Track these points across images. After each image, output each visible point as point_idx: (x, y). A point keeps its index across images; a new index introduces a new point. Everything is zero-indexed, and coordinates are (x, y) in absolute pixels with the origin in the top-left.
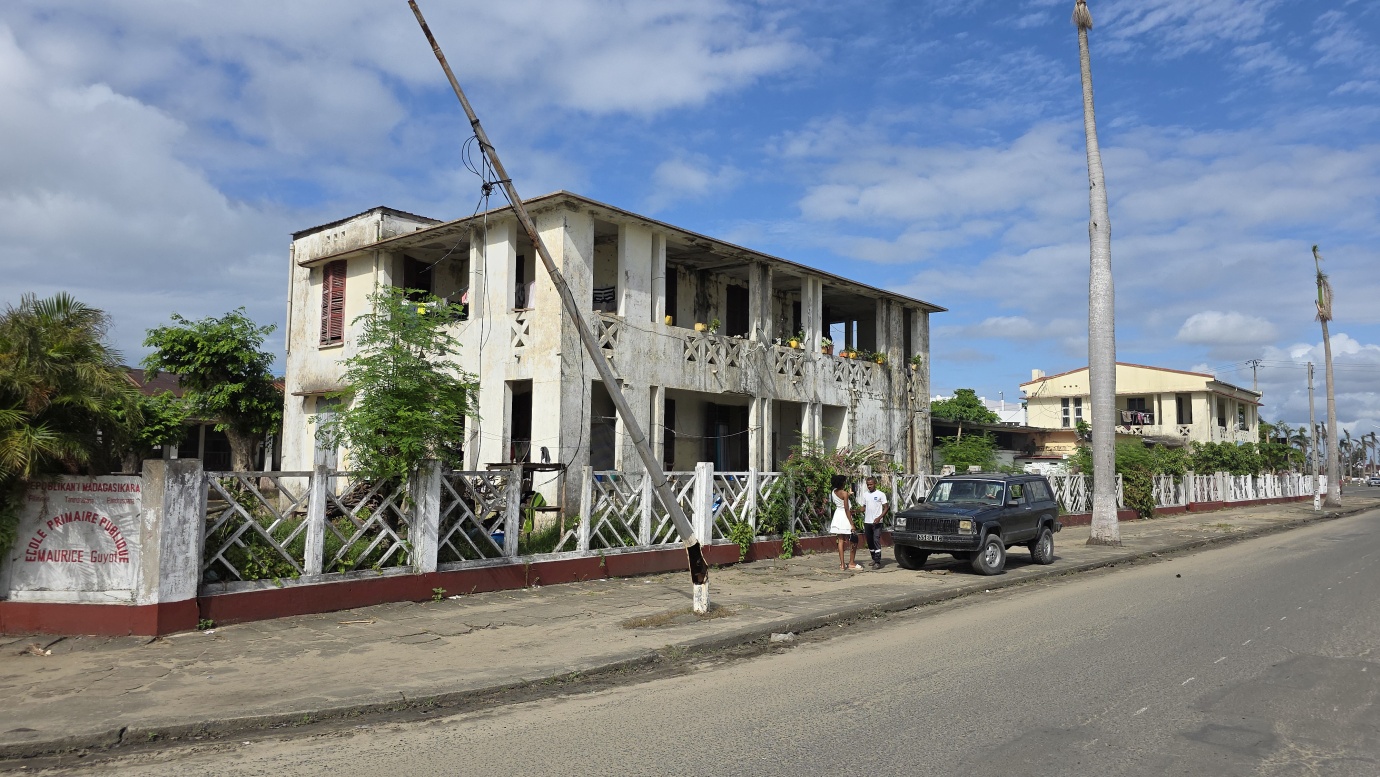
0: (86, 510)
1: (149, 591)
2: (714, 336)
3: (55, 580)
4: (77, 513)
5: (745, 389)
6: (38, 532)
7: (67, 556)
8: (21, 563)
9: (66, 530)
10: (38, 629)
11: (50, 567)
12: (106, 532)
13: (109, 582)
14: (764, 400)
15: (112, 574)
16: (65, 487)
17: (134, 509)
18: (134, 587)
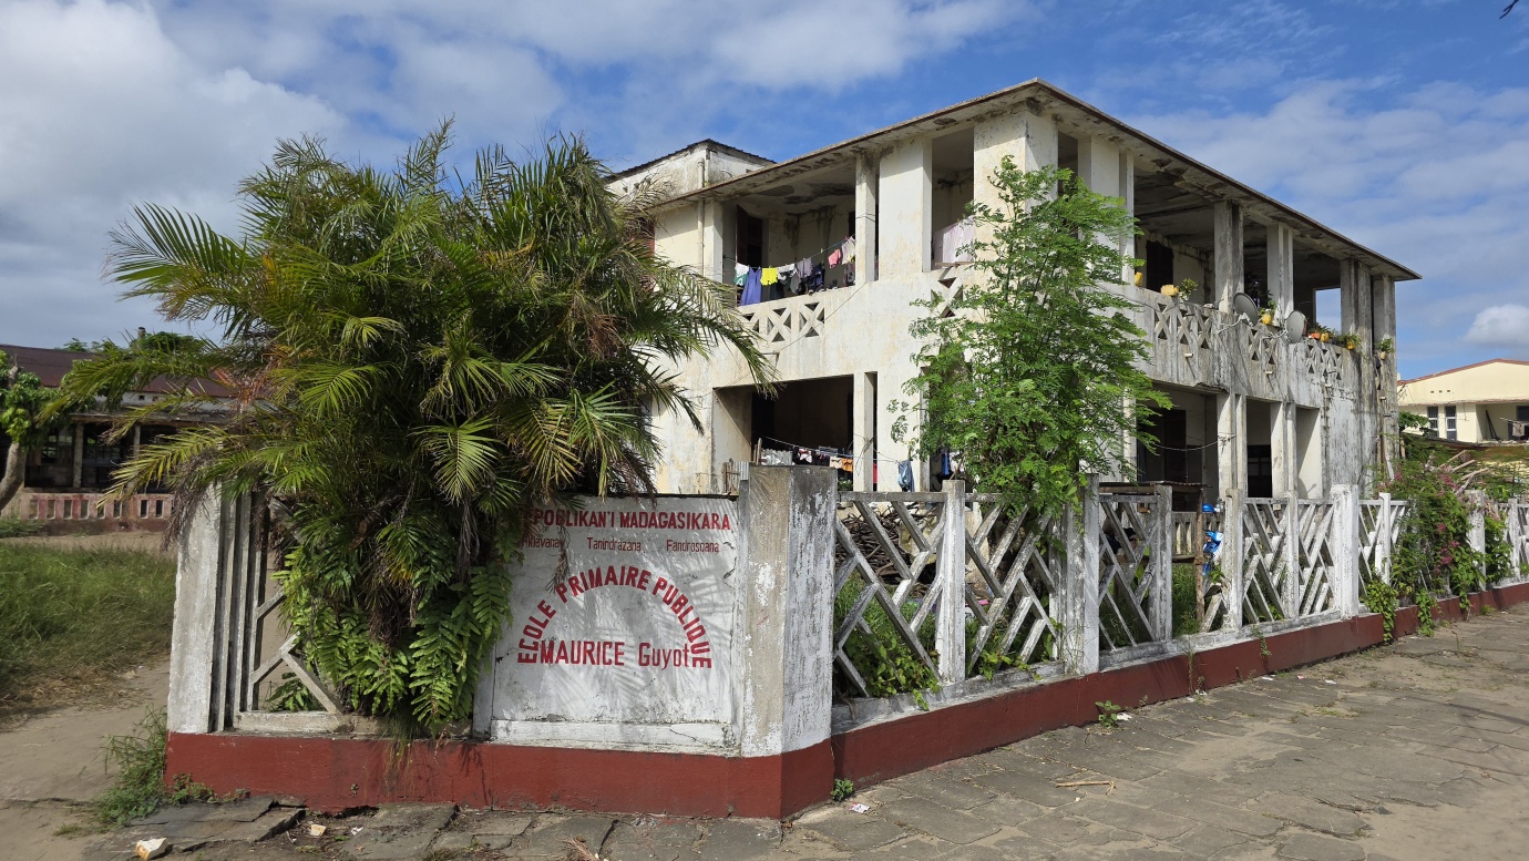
0: (628, 563)
1: (765, 728)
2: (1186, 303)
3: (573, 699)
4: (611, 569)
5: (1218, 381)
6: (540, 607)
7: (592, 652)
8: (510, 666)
9: (591, 602)
10: (555, 800)
11: (563, 673)
12: (666, 608)
13: (676, 705)
14: (1237, 396)
15: (679, 690)
16: (588, 518)
17: (720, 564)
18: (726, 716)
